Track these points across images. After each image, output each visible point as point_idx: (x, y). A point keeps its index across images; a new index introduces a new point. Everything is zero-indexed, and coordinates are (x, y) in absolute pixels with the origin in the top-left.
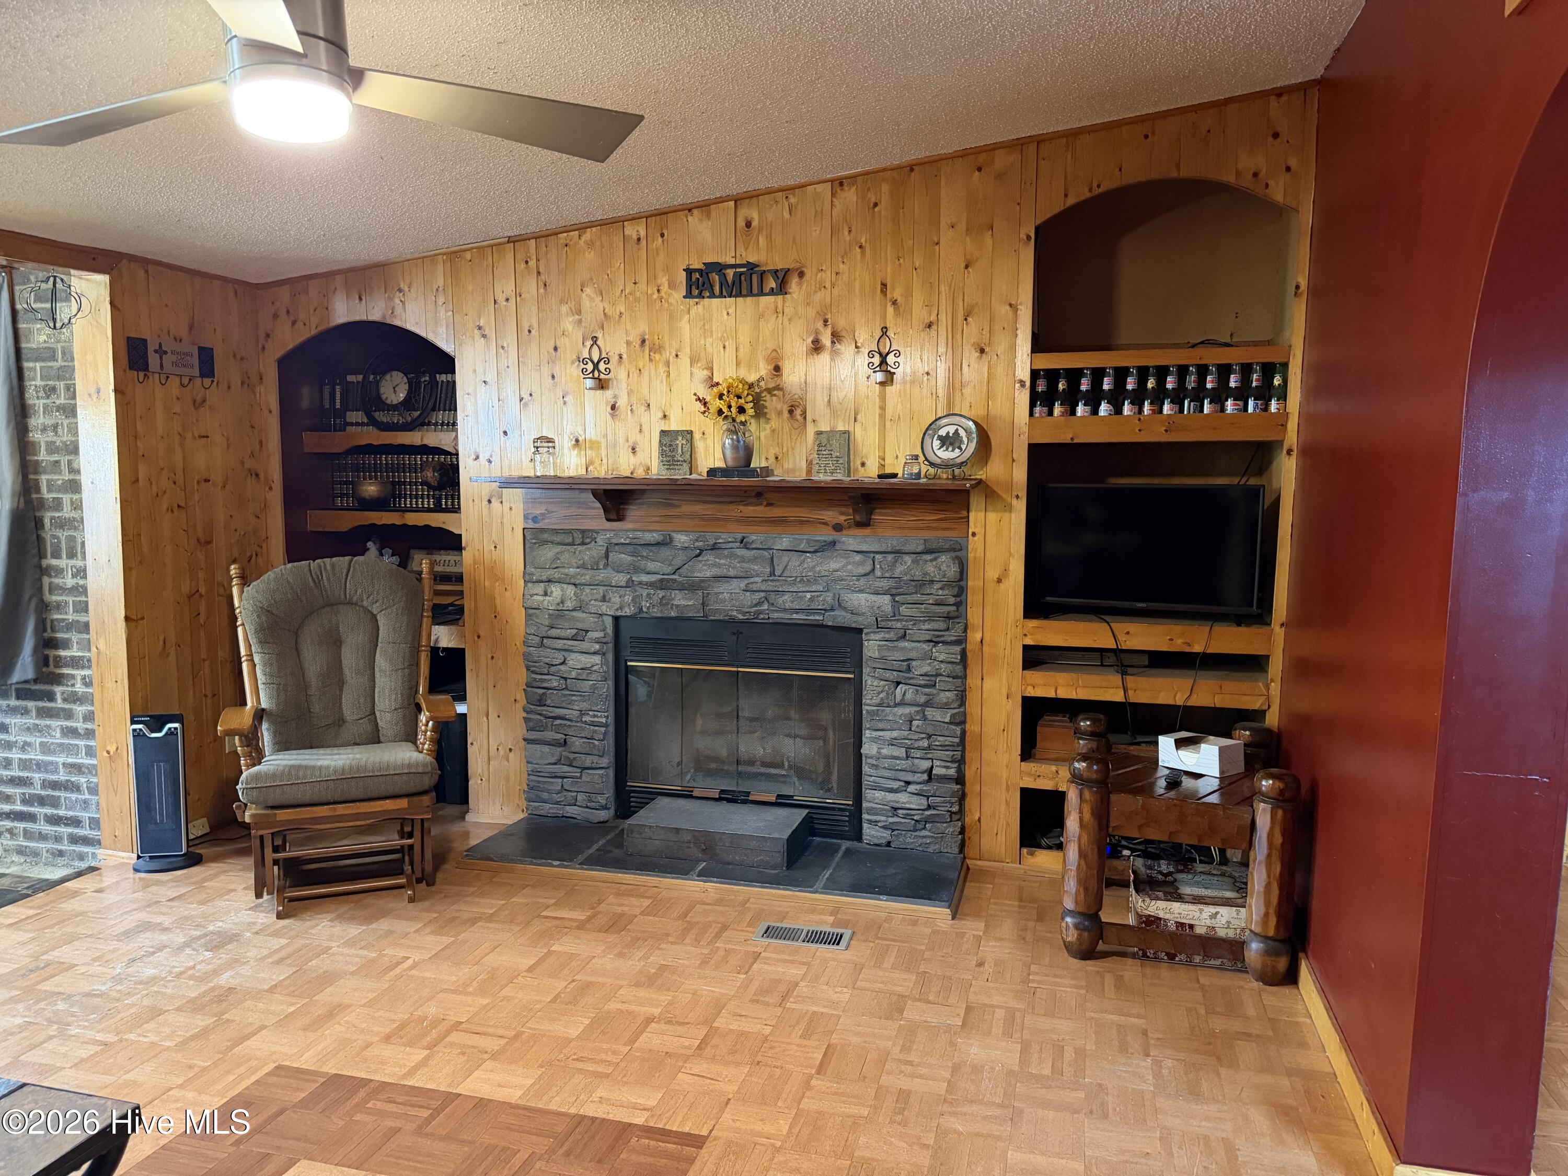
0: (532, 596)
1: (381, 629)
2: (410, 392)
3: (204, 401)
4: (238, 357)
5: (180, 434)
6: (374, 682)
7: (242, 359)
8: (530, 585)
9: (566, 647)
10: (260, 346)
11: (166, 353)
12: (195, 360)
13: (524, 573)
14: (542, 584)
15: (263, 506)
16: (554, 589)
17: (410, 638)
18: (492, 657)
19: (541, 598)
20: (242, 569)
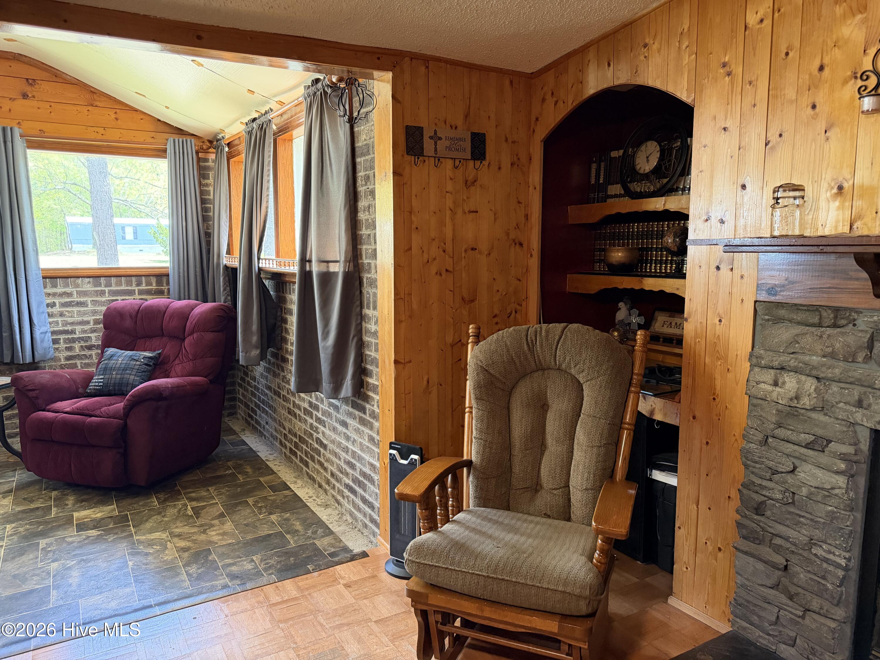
0: (758, 383)
1: (585, 399)
2: (661, 159)
3: (475, 181)
4: (510, 140)
5: (451, 210)
6: (572, 452)
7: (514, 142)
8: (757, 369)
9: (797, 454)
10: (532, 130)
11: (440, 139)
12: (468, 145)
13: (751, 355)
14: (772, 372)
15: (524, 270)
16: (787, 379)
17: (611, 414)
18: (707, 443)
19: (770, 388)
20: (478, 328)
